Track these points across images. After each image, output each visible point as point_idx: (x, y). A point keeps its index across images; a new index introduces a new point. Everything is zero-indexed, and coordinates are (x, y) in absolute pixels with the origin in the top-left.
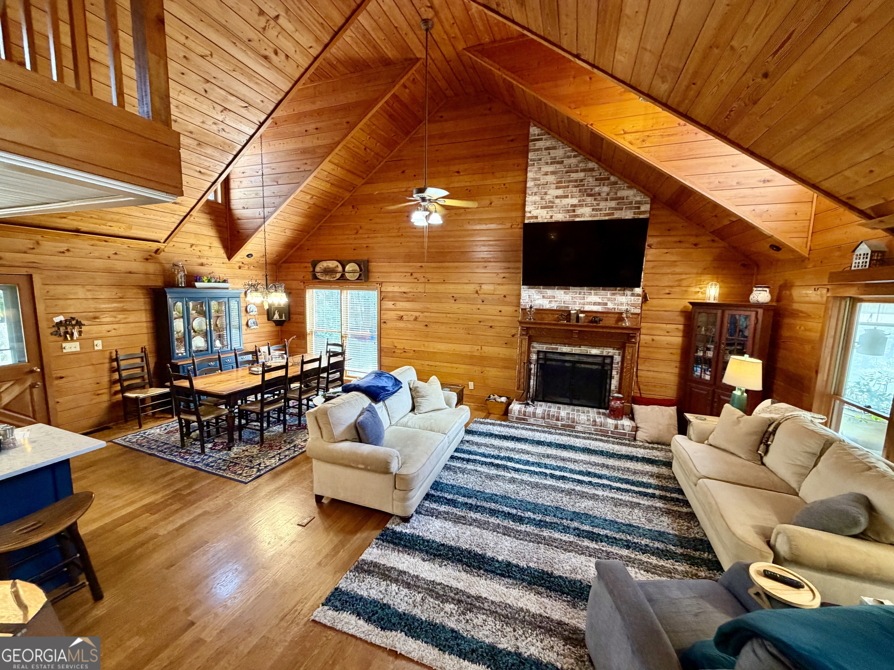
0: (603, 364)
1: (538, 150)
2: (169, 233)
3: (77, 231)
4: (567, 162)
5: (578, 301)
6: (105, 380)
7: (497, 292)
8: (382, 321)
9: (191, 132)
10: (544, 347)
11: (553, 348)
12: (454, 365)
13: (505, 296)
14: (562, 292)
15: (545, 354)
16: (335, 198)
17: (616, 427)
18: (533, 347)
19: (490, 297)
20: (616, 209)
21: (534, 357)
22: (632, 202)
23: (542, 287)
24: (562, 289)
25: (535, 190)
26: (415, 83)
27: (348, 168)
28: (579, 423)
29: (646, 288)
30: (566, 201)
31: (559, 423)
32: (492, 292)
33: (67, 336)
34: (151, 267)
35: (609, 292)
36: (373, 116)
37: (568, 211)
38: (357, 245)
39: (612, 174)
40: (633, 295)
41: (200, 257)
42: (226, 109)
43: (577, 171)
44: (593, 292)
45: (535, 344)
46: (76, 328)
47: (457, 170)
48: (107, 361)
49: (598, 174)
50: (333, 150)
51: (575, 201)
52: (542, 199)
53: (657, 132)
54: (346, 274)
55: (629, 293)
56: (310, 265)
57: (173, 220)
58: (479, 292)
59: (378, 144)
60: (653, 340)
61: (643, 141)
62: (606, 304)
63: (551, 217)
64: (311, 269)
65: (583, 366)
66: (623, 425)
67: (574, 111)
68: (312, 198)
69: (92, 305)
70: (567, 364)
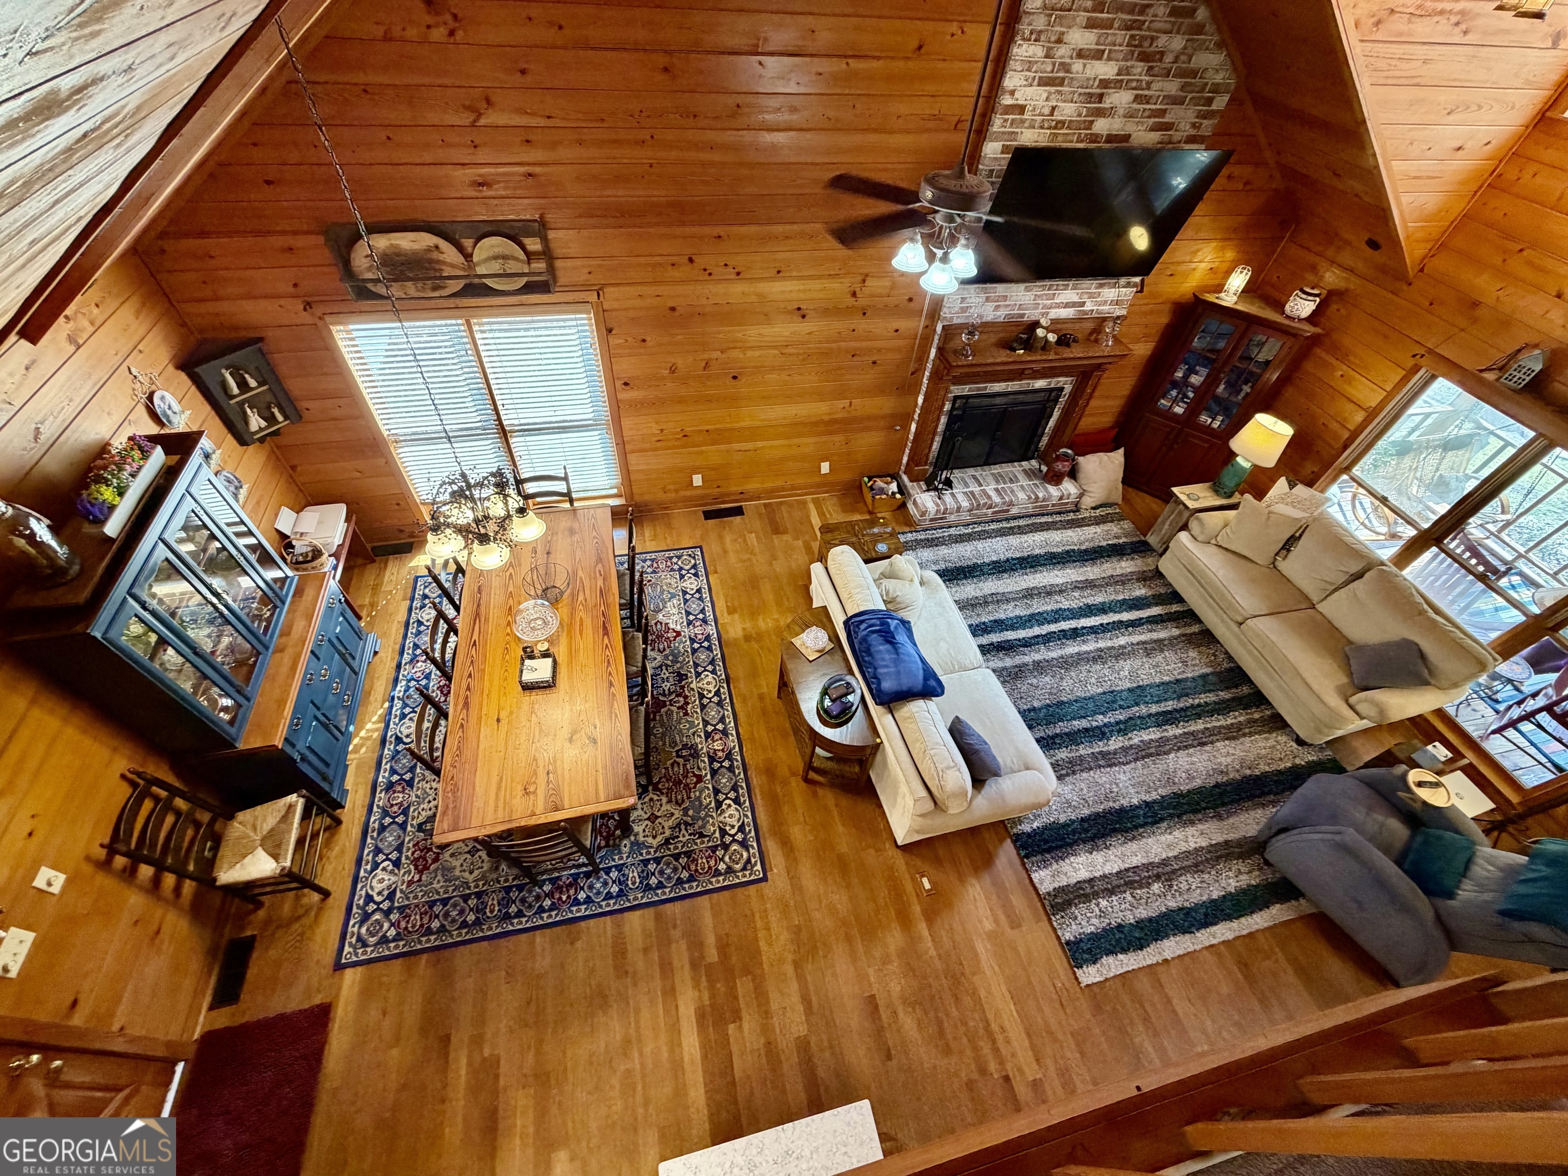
0: (1046, 401)
5: (1042, 302)
7: (896, 292)
10: (967, 389)
14: (1022, 288)
15: (968, 401)
19: (878, 301)
21: (947, 407)
32: (883, 292)
35: (1095, 282)
40: (1127, 285)
51: (1111, 71)
58: (859, 294)
62: (1083, 305)
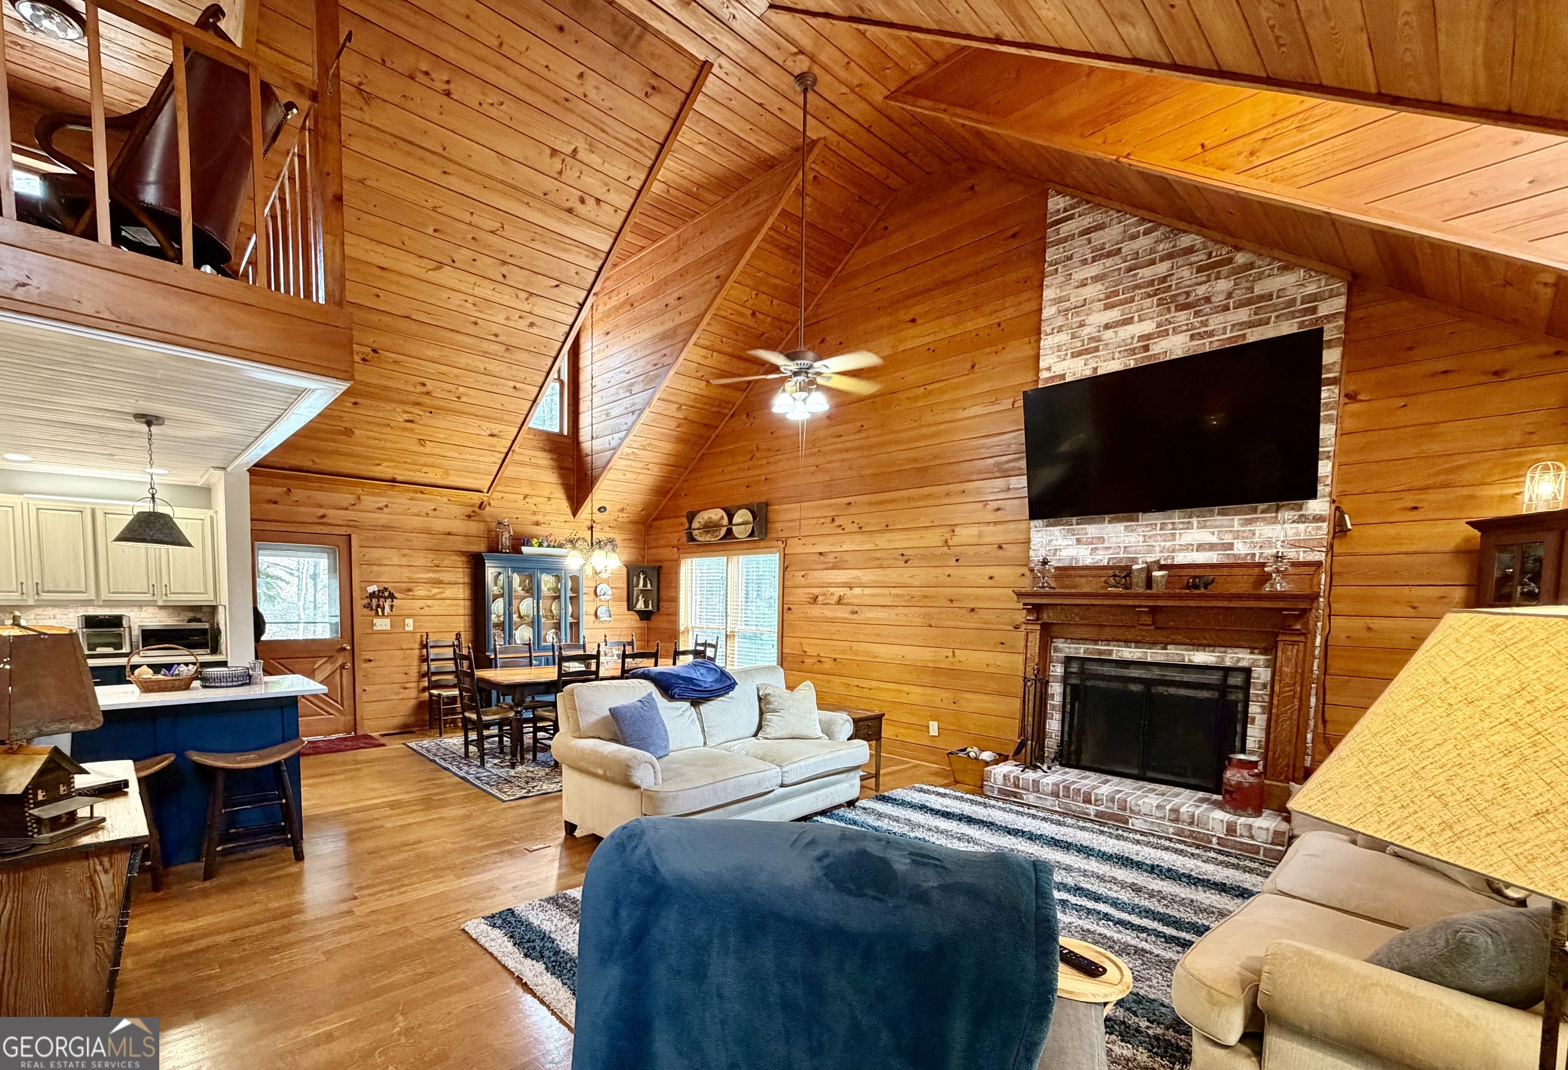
0: (1223, 688)
1: (1065, 239)
2: (492, 478)
3: (394, 480)
4: (1128, 248)
5: (1158, 544)
6: (414, 672)
7: (986, 540)
8: (786, 606)
9: (496, 335)
10: (1080, 650)
11: (1100, 652)
12: (900, 687)
13: (1000, 547)
14: (1120, 527)
15: (1083, 665)
16: (719, 406)
17: (1231, 829)
18: (1056, 650)
19: (971, 550)
20: (1251, 325)
21: (1058, 670)
22: (1295, 299)
23: (1074, 519)
24: (1120, 521)
25: (1060, 321)
26: (819, 183)
27: (730, 350)
28: (1139, 813)
29: (1345, 500)
30: (1126, 332)
31: (1091, 809)
32: (975, 540)
33: (377, 611)
34: (473, 527)
35: (1236, 518)
36: (753, 256)
37: (1133, 351)
38: (749, 479)
39: (1238, 249)
40: (1303, 519)
41: (534, 513)
42: (531, 294)
43: (1153, 262)
44: (1195, 521)
45: (1060, 644)
46: (389, 601)
47: (911, 317)
48: (417, 646)
49: (1204, 257)
50: (698, 325)
51: (1148, 327)
52: (1073, 337)
53: (1289, 122)
54: (734, 528)
55: (1287, 514)
56: (685, 520)
57: (493, 459)
58: (950, 543)
59: (775, 302)
60: (1369, 629)
61: (1252, 154)
62: (1230, 546)
63: (1095, 369)
64: (687, 526)
65: (1172, 691)
66: (1250, 827)
67: (1090, 139)
68: (679, 409)
69: (406, 573)
70: (1134, 688)
